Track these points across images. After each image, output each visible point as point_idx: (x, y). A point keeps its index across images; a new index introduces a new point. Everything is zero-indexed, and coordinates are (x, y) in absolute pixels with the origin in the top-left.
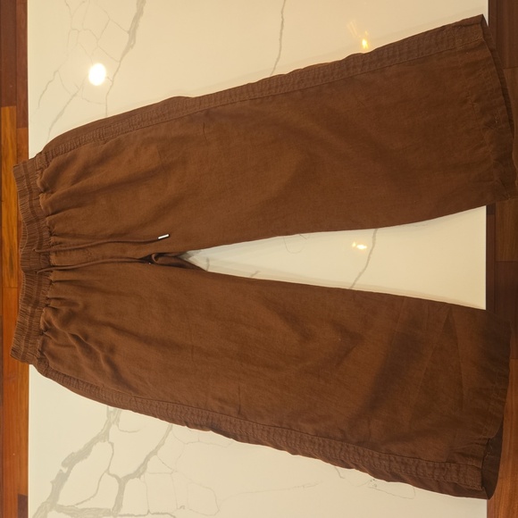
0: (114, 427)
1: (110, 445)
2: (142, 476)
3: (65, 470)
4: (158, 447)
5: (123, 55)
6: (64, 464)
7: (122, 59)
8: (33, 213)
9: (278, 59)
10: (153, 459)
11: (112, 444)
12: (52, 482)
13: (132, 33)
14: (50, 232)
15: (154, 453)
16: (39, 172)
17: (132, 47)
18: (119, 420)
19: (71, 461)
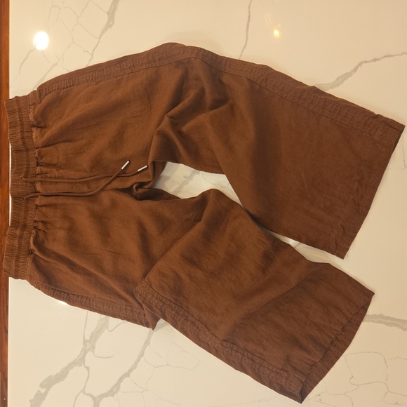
0: (89, 354)
1: (86, 369)
2: (116, 395)
3: (43, 391)
4: (130, 371)
5: (103, 32)
6: (41, 386)
7: (101, 36)
8: (24, 143)
9: (244, 47)
10: (126, 380)
11: (88, 368)
12: (30, 401)
13: (111, 14)
14: (37, 162)
15: (127, 375)
16: (33, 107)
17: (111, 26)
18: (94, 348)
19: (49, 383)
